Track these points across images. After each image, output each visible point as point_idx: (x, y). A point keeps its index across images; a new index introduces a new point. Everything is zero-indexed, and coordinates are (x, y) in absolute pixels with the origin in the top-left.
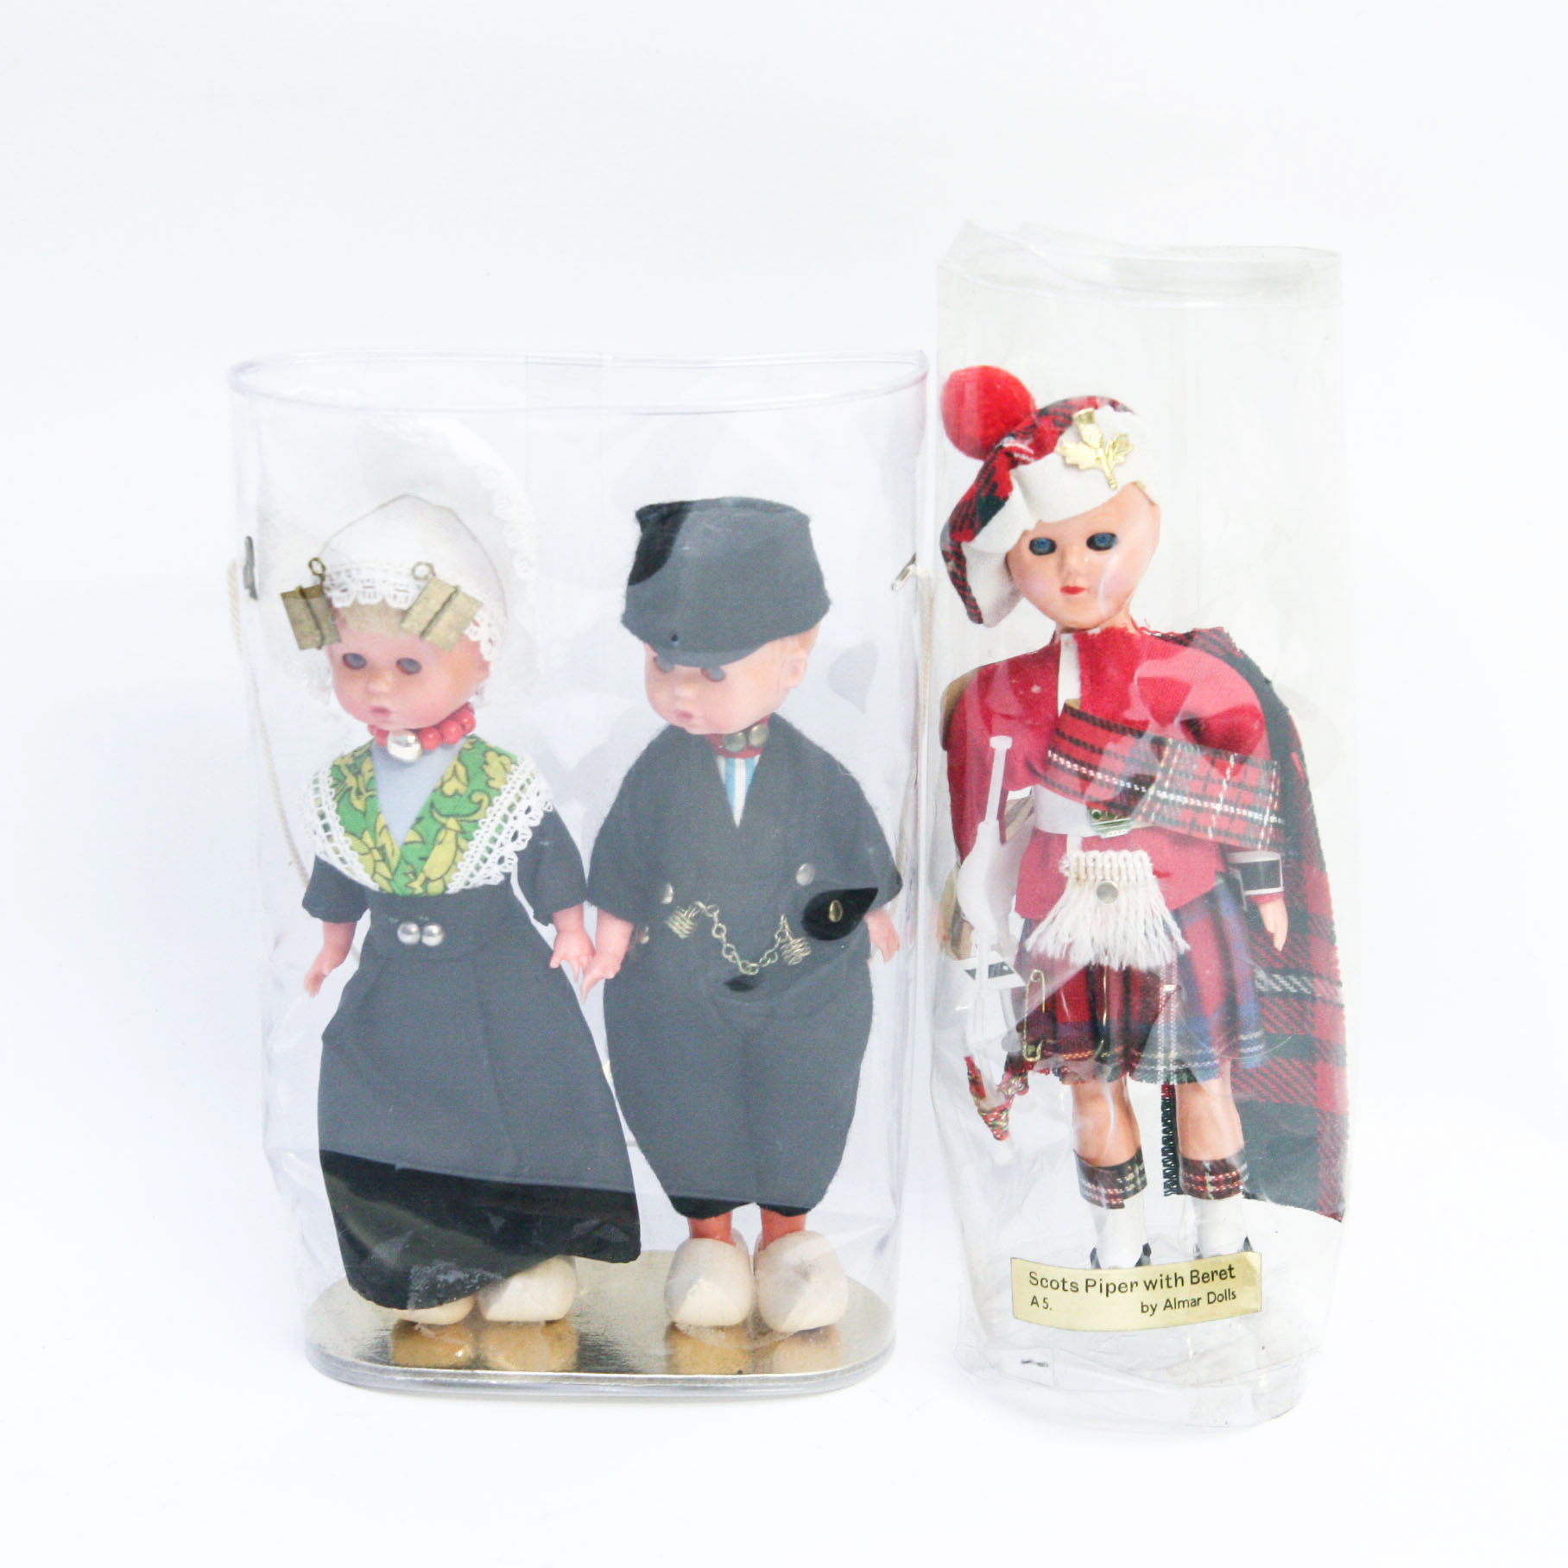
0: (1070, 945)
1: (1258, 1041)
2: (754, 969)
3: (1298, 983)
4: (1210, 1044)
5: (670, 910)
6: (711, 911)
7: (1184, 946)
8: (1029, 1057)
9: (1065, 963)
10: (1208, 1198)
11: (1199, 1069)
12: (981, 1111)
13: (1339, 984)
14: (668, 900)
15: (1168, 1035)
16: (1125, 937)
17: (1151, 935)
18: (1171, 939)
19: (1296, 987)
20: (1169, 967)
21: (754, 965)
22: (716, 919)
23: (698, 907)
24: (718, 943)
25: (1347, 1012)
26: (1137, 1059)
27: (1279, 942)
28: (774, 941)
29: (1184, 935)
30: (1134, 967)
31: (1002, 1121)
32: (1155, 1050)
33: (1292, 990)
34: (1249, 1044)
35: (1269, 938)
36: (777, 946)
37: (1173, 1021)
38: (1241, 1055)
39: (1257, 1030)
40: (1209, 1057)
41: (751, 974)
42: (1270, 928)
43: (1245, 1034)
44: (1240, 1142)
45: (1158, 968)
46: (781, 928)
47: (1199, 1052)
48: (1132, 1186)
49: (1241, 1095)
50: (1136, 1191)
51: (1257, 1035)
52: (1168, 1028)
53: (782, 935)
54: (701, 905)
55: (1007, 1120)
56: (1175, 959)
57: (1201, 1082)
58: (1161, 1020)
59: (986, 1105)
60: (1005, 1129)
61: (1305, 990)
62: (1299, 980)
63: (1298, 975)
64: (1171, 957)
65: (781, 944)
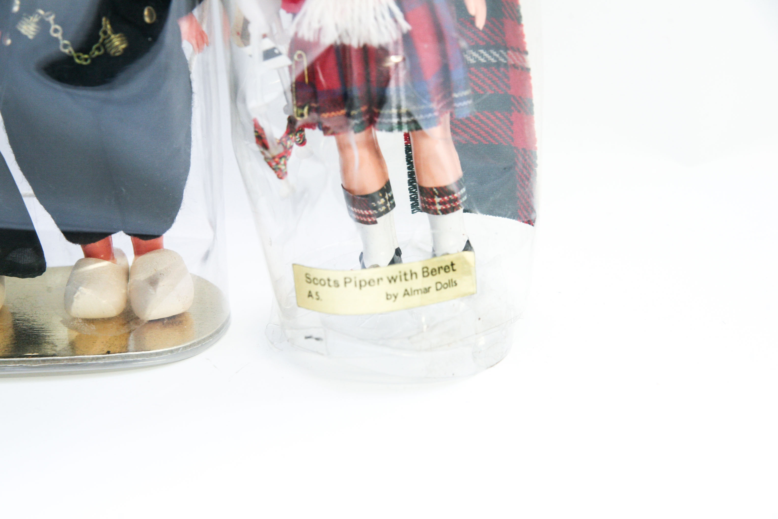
0: (320, 30)
1: (467, 98)
2: (86, 60)
3: (497, 55)
4: (431, 101)
5: (19, 17)
6: (48, 16)
7: (406, 26)
8: (298, 116)
9: (316, 44)
10: (438, 214)
11: (423, 120)
12: (266, 159)
13: (526, 53)
14: (16, 9)
15: (398, 96)
16: (360, 21)
17: (380, 19)
18: (396, 21)
19: (496, 58)
20: (396, 43)
21: (86, 56)
22: (52, 22)
23: (39, 14)
24: (57, 40)
25: (533, 74)
26: (378, 115)
27: (480, 23)
28: (99, 37)
29: (406, 18)
30: (369, 43)
31: (282, 165)
32: (390, 108)
33: (493, 60)
34: (461, 99)
35: (472, 20)
36: (101, 40)
37: (402, 85)
38: (455, 108)
39: (465, 89)
40: (430, 111)
41: (84, 63)
42: (472, 11)
43: (457, 92)
44: (460, 173)
45: (387, 44)
46: (104, 27)
47: (423, 107)
48: (384, 208)
49: (457, 138)
50: (387, 211)
51: (466, 93)
52: (398, 90)
53: (105, 33)
54: (41, 12)
55: (285, 164)
56: (400, 37)
57: (426, 130)
58: (392, 85)
59: (268, 154)
60: (285, 171)
61: (502, 60)
62: (497, 53)
63: (497, 49)
64: (396, 35)
65: (104, 40)
